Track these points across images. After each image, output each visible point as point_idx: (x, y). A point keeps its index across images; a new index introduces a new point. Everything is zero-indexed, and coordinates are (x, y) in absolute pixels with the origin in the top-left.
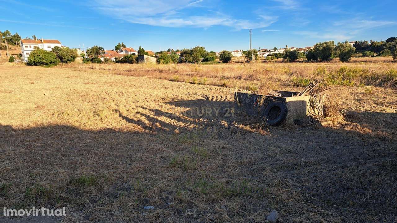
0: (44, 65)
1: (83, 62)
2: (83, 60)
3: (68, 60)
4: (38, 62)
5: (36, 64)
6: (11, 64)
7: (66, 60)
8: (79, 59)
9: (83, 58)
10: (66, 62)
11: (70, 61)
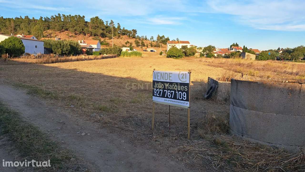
0: (175, 57)
1: (200, 56)
2: (200, 55)
3: (190, 54)
4: (172, 56)
5: (170, 57)
6: (160, 56)
7: (188, 55)
8: (197, 54)
9: (200, 54)
10: (188, 56)
11: (191, 55)
